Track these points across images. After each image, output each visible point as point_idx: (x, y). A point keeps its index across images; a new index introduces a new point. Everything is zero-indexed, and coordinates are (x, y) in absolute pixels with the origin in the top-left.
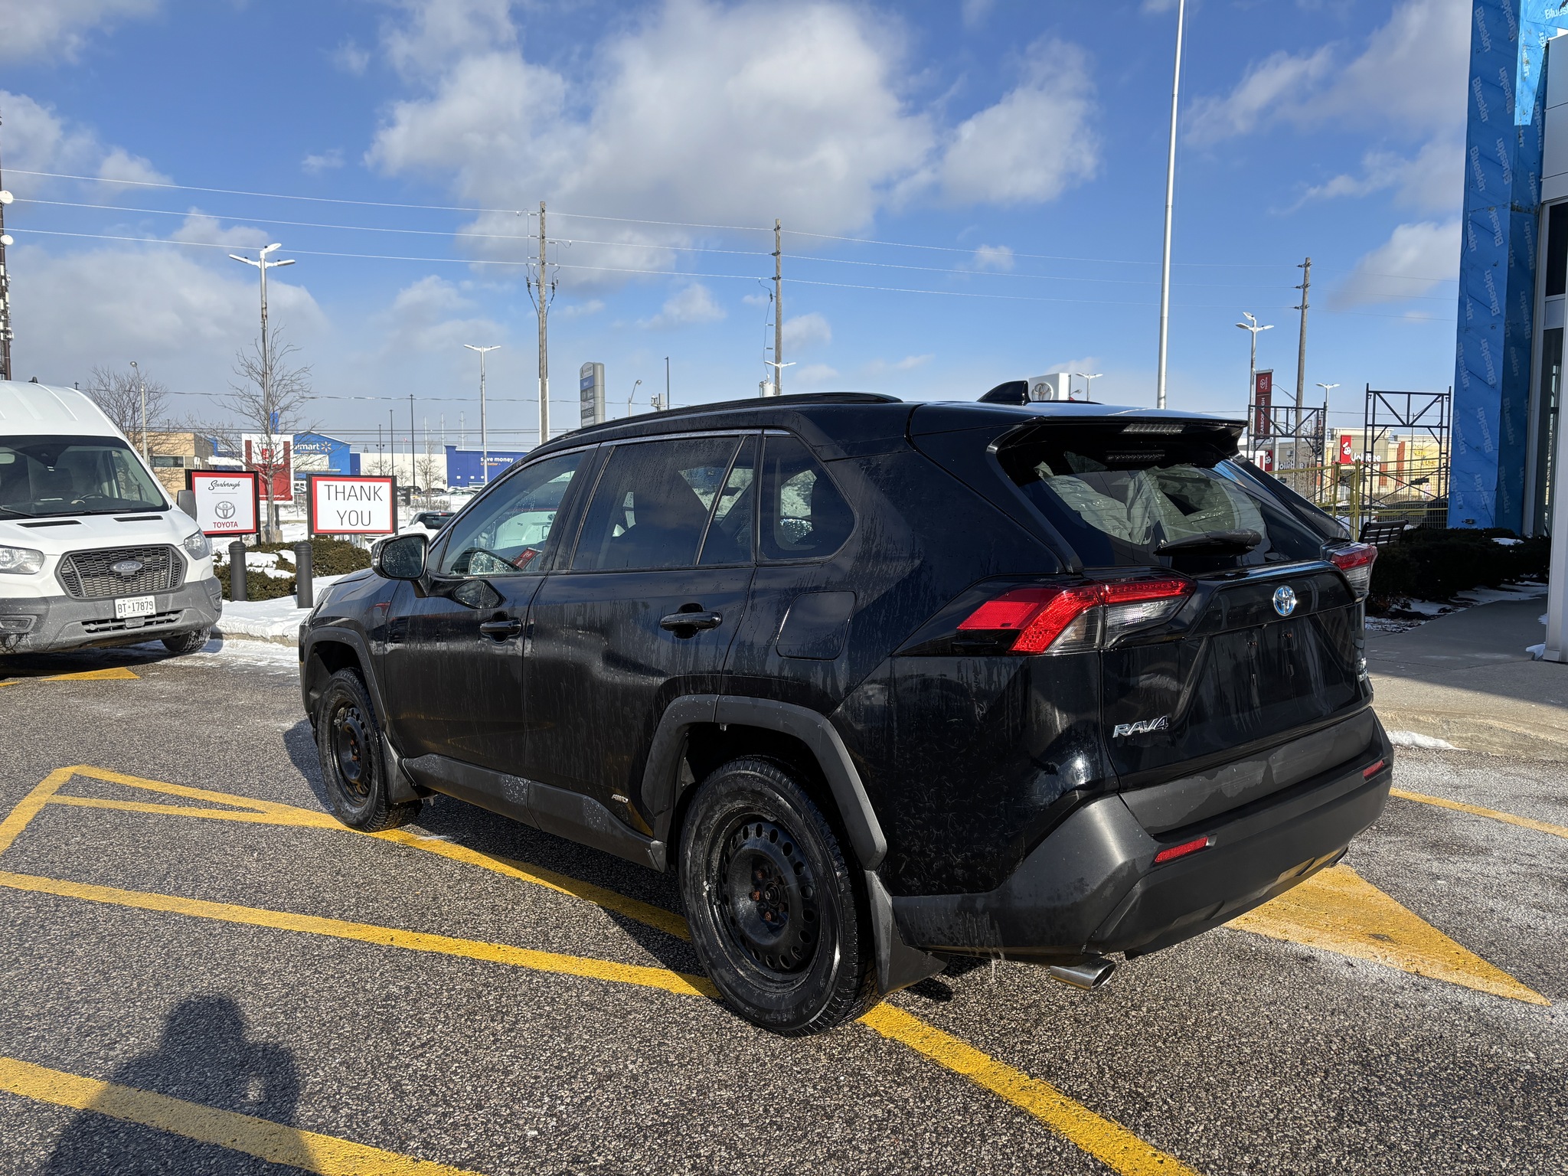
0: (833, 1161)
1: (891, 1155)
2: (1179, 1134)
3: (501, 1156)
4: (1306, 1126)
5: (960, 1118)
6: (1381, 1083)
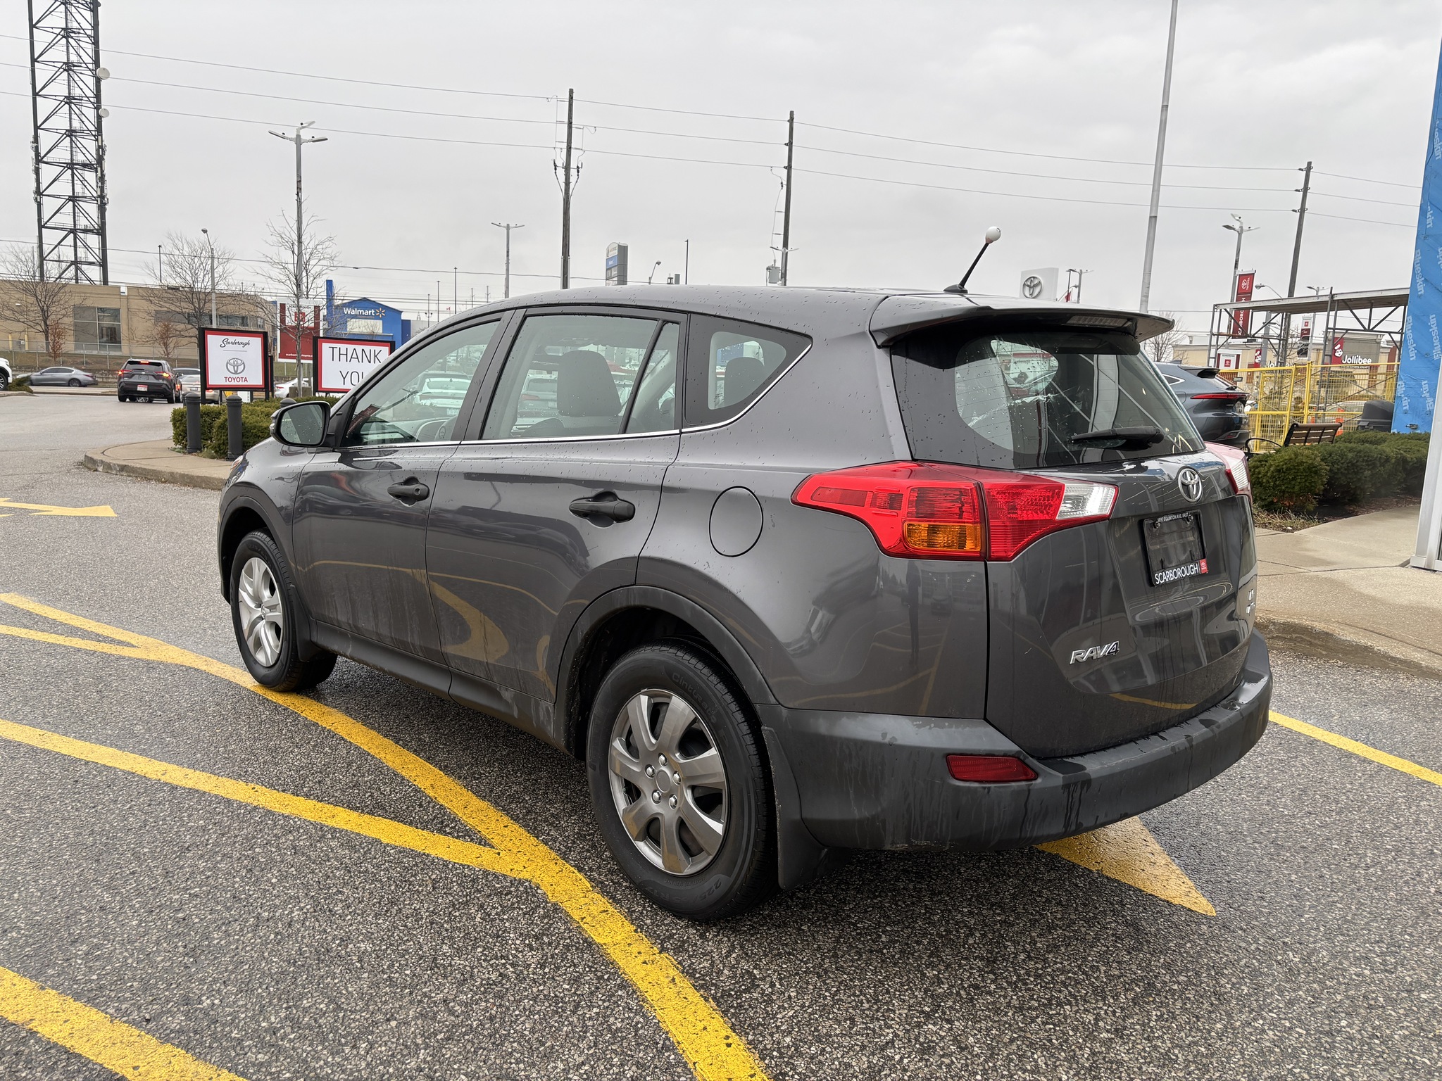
0: (419, 1022)
1: (479, 1020)
2: (764, 1019)
3: (121, 990)
5: (567, 987)
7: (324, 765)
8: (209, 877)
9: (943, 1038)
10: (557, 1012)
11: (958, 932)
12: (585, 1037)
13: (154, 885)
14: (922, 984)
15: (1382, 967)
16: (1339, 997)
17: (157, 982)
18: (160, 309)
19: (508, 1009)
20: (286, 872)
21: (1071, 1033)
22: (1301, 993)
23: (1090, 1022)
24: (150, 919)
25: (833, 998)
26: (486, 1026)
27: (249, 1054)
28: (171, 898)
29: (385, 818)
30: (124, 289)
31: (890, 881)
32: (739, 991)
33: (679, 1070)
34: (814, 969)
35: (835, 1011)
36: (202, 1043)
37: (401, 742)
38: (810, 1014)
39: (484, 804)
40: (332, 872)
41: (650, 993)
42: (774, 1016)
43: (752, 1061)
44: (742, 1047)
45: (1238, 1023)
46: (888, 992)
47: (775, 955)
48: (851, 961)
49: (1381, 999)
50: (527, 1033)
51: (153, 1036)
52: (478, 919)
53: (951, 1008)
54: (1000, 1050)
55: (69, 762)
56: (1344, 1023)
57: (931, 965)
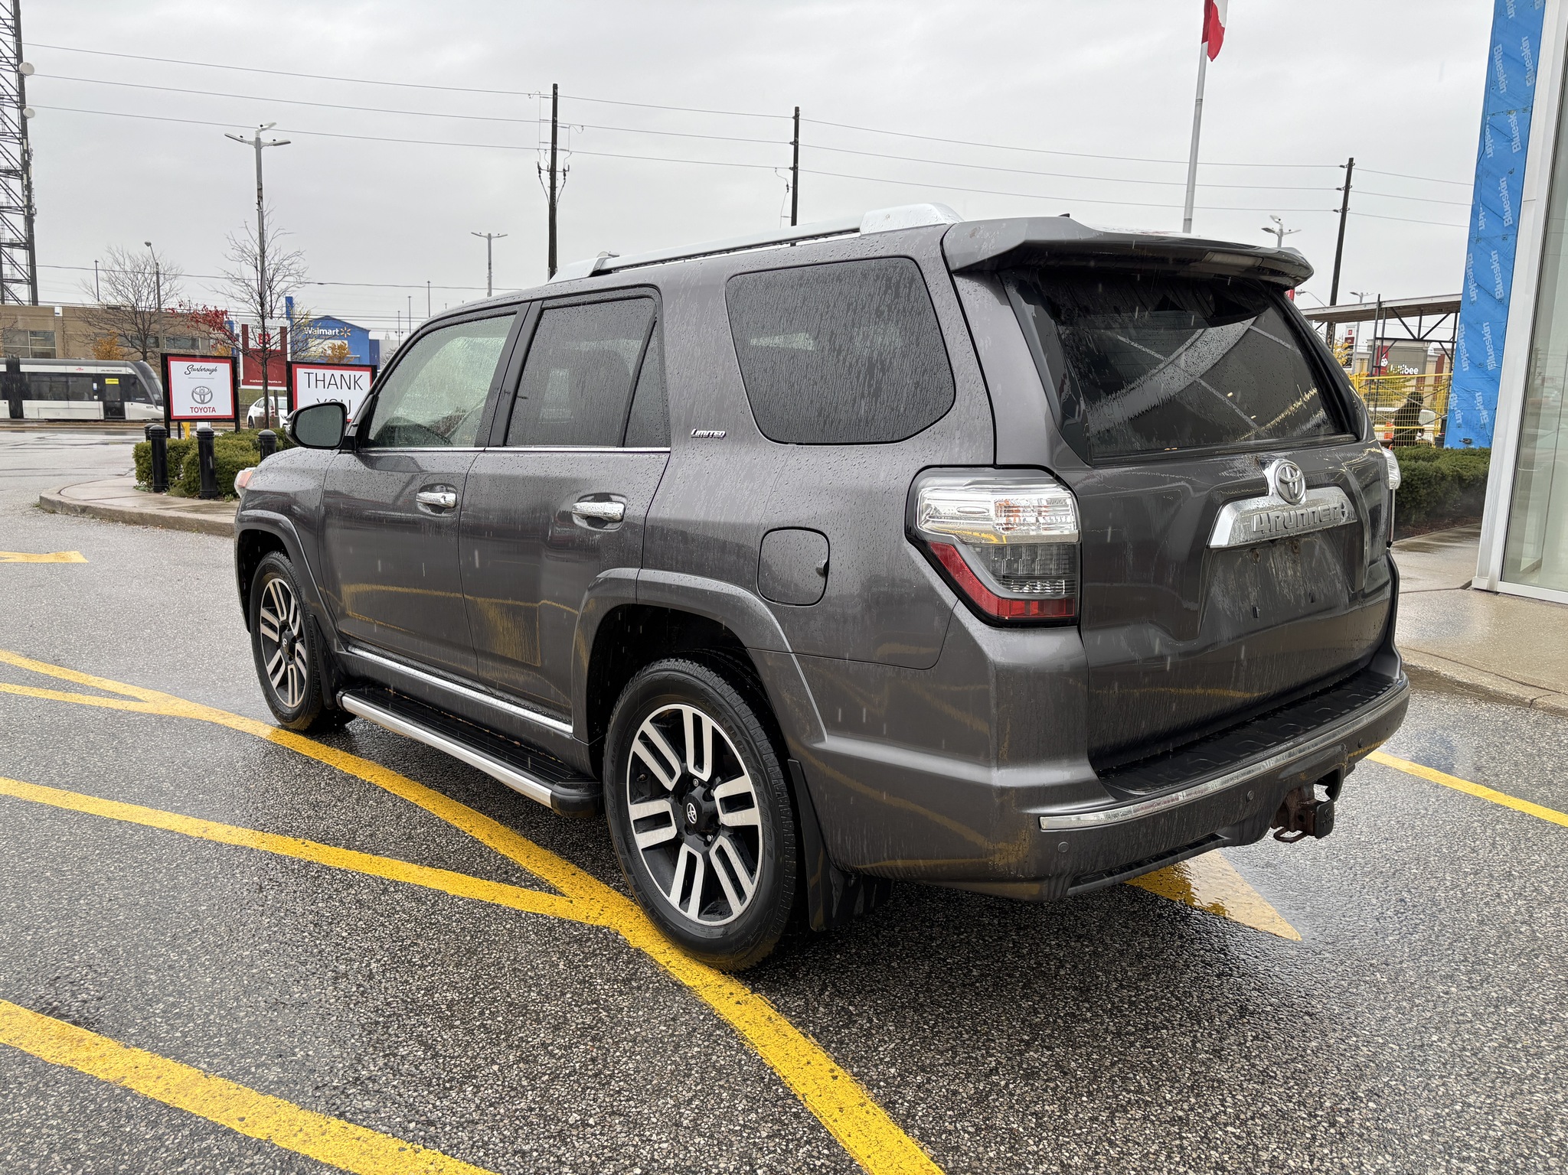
0: (521, 1065)
1: (580, 1062)
2: (866, 1052)
3: (209, 1046)
4: (994, 1048)
5: (664, 1028)
6: (1088, 1010)
7: (372, 818)
8: (275, 932)
9: (1045, 1064)
10: (659, 1053)
11: (1048, 964)
12: (689, 1076)
13: (220, 943)
14: (1019, 1015)
15: (1468, 985)
16: (1429, 1014)
17: (244, 1038)
18: (99, 331)
19: (608, 1050)
20: (356, 925)
21: (1170, 1055)
22: (1391, 1011)
23: (1187, 1044)
24: (224, 976)
25: (932, 1030)
26: (590, 1067)
27: (355, 1101)
28: (241, 955)
29: (447, 869)
30: (58, 310)
31: (974, 917)
32: (838, 1027)
33: (790, 1101)
34: (909, 1004)
35: (936, 1042)
36: (305, 1093)
37: (448, 793)
38: (912, 1046)
39: (548, 853)
40: (403, 924)
41: (749, 1031)
42: (876, 1049)
43: (860, 1092)
44: (848, 1078)
45: (1332, 1041)
46: (985, 1023)
47: (868, 992)
48: (947, 995)
49: (1470, 1015)
50: (632, 1072)
51: (253, 1088)
52: (561, 966)
53: (1051, 1036)
54: (1102, 1073)
55: (101, 824)
56: (1435, 1038)
57: (1025, 997)
